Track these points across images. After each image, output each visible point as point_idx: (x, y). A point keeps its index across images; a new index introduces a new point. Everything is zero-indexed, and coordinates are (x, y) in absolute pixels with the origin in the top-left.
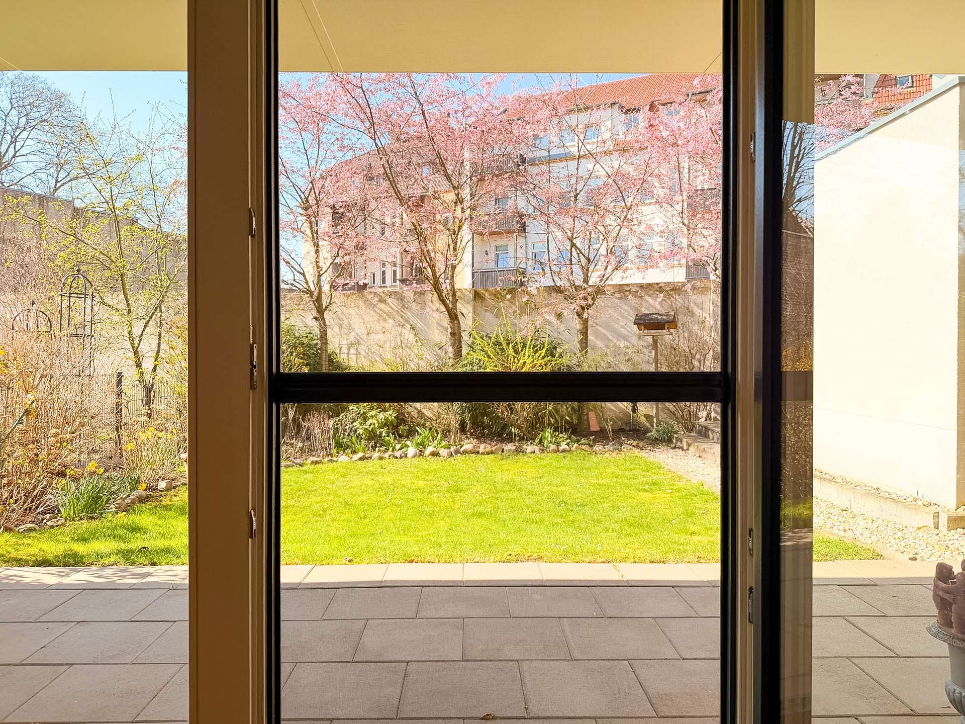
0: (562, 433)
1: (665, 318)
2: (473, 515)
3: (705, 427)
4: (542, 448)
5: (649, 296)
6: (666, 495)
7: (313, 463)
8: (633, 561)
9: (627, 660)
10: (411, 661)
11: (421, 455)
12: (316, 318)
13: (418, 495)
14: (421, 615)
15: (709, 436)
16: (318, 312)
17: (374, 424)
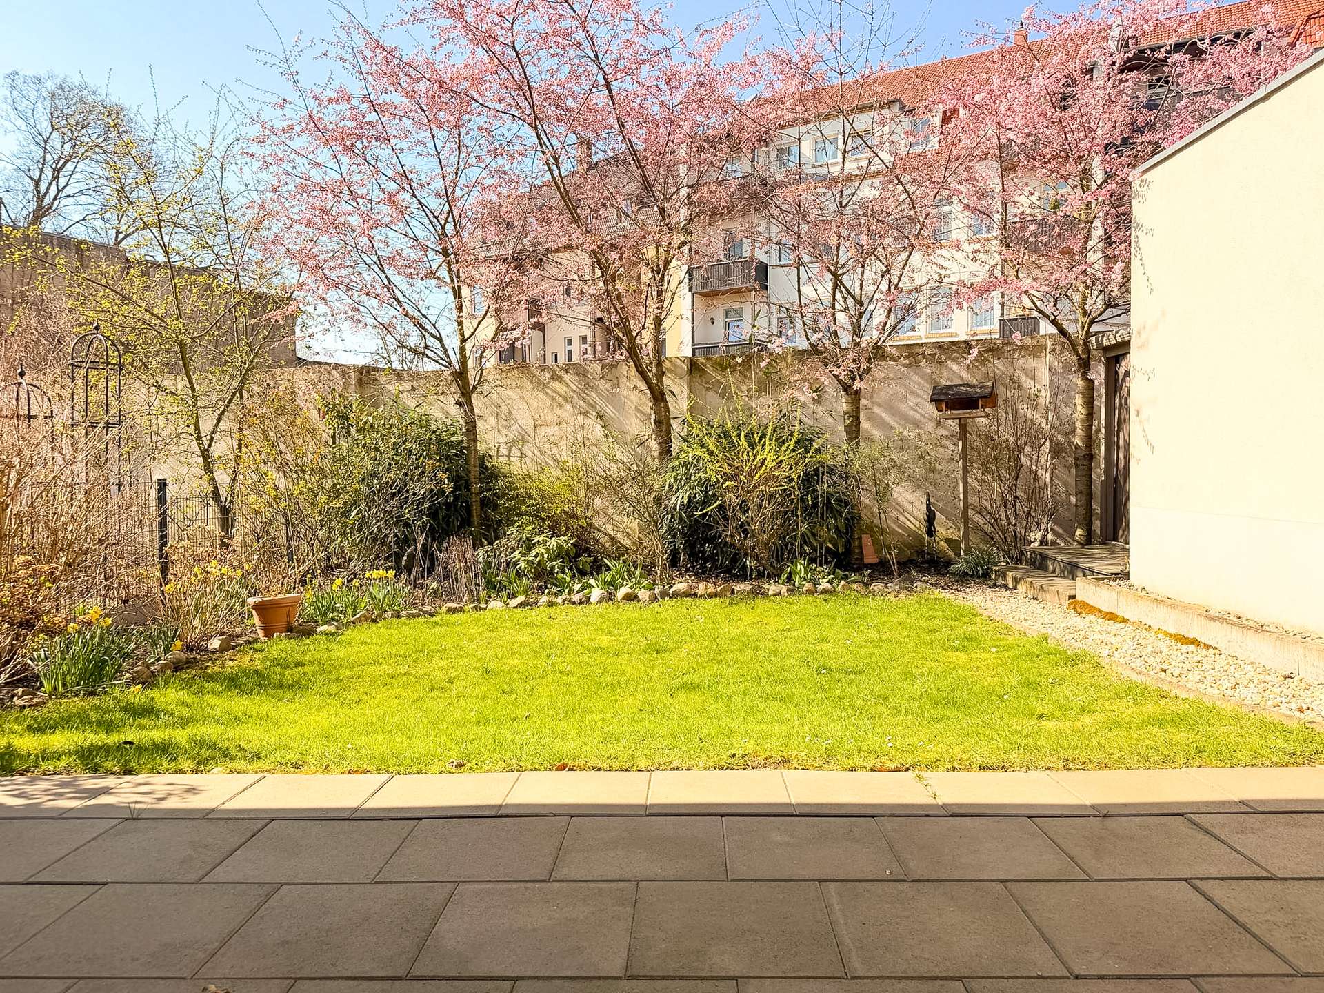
0: (821, 565)
1: (978, 390)
2: (680, 688)
3: (1042, 555)
4: (791, 587)
5: (953, 360)
6: (988, 655)
7: (449, 610)
8: (948, 765)
9: (961, 978)
10: (522, 978)
11: (610, 599)
12: (459, 403)
13: (599, 657)
14: (557, 875)
15: (1047, 567)
16: (463, 394)
17: (542, 555)
